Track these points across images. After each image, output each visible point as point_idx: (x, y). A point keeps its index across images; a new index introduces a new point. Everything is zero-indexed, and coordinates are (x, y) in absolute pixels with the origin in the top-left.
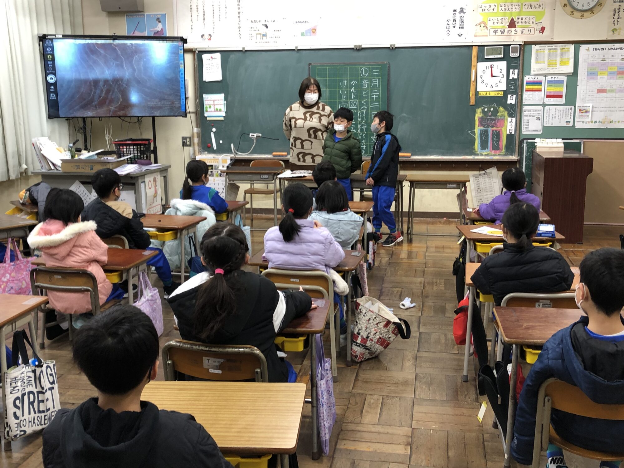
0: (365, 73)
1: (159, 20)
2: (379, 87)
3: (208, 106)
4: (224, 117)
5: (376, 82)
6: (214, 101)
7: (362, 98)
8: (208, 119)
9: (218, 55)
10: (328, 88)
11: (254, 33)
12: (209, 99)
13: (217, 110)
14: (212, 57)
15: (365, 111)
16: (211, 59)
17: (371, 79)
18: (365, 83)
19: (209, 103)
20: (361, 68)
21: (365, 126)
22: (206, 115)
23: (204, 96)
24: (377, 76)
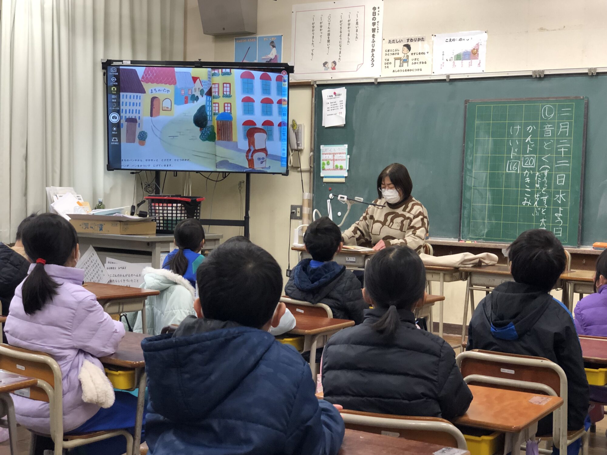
0: (549, 114)
1: (273, 44)
2: (570, 135)
3: (326, 162)
4: (346, 177)
5: (565, 127)
6: (334, 154)
7: (542, 152)
8: (325, 180)
9: (343, 91)
10: (492, 137)
11: (391, 58)
12: (328, 152)
13: (336, 168)
14: (335, 93)
15: (546, 172)
16: (334, 96)
17: (558, 123)
18: (548, 129)
19: (327, 158)
20: (542, 106)
21: (545, 195)
22: (322, 175)
23: (322, 147)
24: (569, 118)
